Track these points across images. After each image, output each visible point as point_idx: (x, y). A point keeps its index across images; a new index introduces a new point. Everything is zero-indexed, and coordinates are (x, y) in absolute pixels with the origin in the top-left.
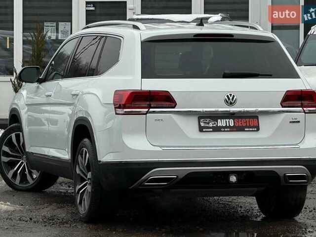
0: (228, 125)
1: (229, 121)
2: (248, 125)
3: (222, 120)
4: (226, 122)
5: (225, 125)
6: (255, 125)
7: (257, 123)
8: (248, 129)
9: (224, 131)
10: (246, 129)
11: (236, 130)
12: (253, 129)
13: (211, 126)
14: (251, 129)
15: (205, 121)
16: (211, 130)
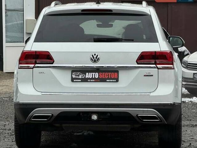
0: (94, 77)
1: (95, 74)
2: (110, 77)
3: (90, 73)
4: (92, 74)
5: (91, 77)
6: (115, 77)
7: (117, 76)
8: (109, 81)
9: (90, 82)
10: (107, 81)
11: (99, 81)
12: (113, 81)
13: (80, 78)
14: (112, 81)
15: (76, 74)
16: (80, 80)
